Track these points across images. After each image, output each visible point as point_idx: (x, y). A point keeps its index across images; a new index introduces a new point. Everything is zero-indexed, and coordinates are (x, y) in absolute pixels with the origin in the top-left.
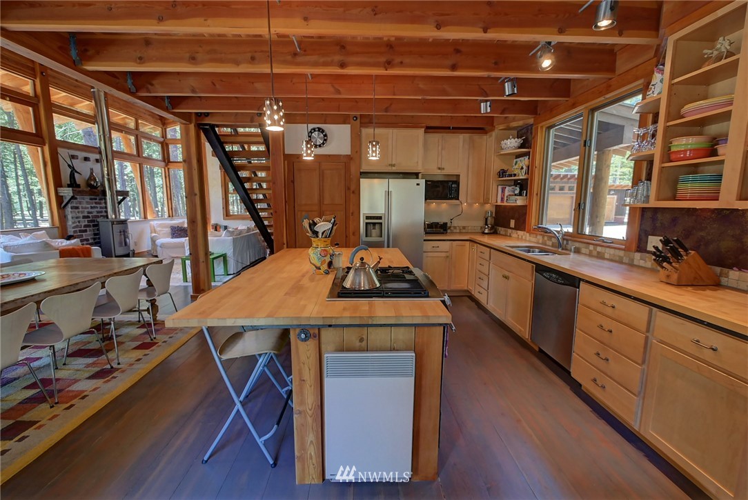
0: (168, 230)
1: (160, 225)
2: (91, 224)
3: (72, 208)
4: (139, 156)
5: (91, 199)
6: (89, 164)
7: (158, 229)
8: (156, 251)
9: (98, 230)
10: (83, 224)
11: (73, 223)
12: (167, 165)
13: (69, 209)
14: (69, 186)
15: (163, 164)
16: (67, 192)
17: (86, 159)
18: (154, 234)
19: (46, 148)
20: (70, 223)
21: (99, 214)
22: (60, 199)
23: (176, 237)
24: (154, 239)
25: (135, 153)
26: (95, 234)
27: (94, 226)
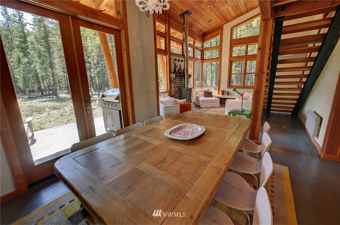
0: (203, 93)
1: (200, 91)
2: (179, 90)
3: (174, 83)
4: (194, 58)
5: (179, 79)
6: (180, 63)
7: (199, 92)
8: (199, 104)
9: (181, 93)
10: (176, 90)
11: (174, 90)
12: (202, 61)
13: (173, 84)
14: (174, 73)
15: (201, 61)
16: (173, 76)
17: (179, 60)
18: (198, 95)
19: (168, 56)
20: (173, 90)
21: (181, 86)
22: (170, 78)
23: (207, 97)
24: (198, 97)
25: (192, 56)
26: (179, 95)
27: (180, 91)
